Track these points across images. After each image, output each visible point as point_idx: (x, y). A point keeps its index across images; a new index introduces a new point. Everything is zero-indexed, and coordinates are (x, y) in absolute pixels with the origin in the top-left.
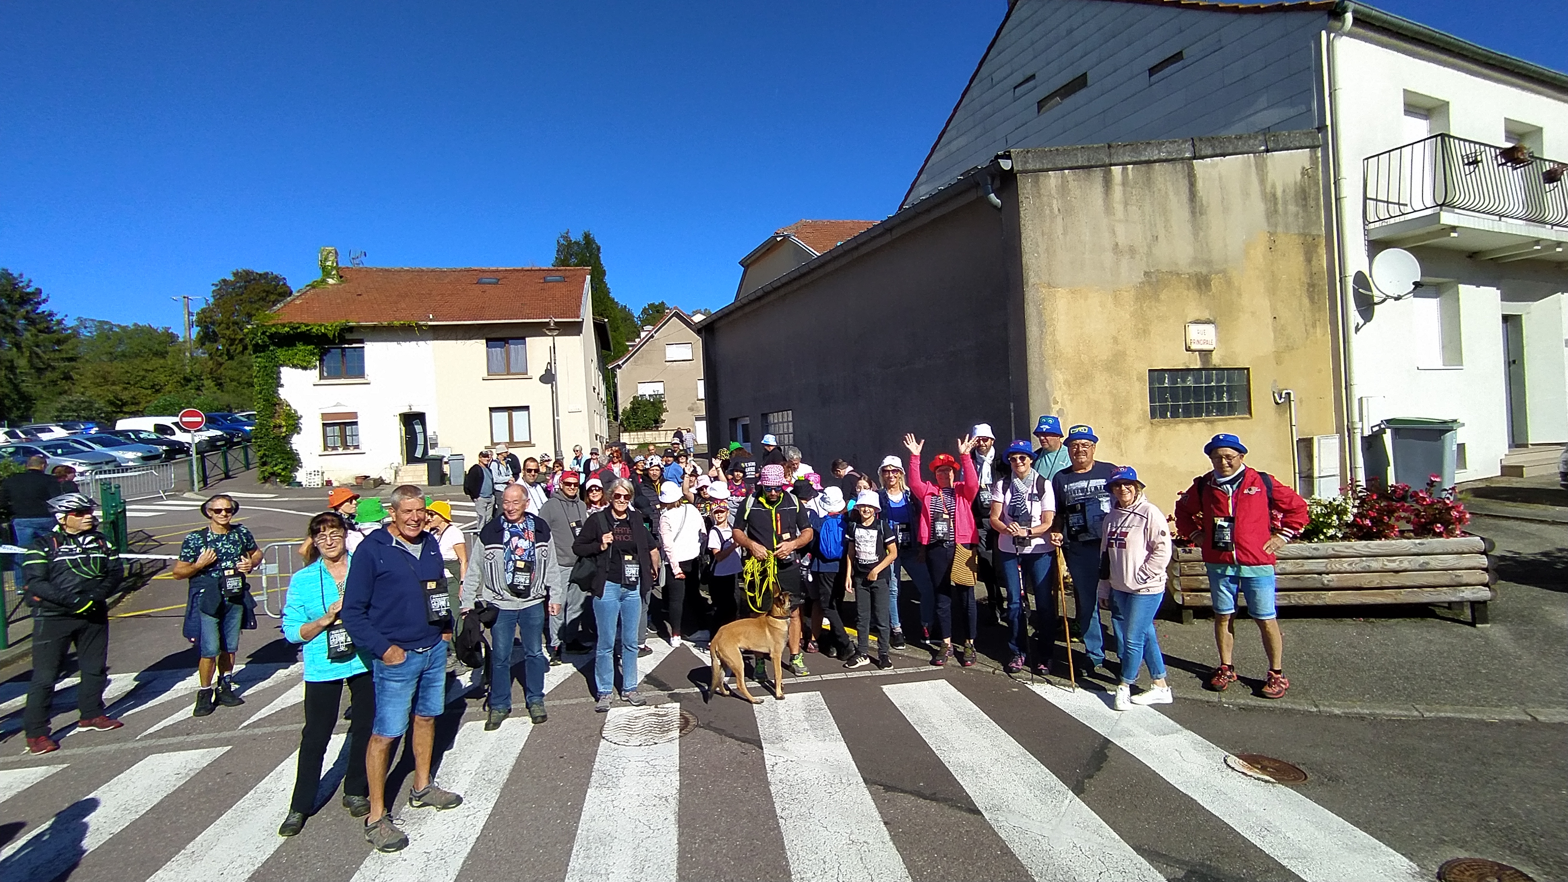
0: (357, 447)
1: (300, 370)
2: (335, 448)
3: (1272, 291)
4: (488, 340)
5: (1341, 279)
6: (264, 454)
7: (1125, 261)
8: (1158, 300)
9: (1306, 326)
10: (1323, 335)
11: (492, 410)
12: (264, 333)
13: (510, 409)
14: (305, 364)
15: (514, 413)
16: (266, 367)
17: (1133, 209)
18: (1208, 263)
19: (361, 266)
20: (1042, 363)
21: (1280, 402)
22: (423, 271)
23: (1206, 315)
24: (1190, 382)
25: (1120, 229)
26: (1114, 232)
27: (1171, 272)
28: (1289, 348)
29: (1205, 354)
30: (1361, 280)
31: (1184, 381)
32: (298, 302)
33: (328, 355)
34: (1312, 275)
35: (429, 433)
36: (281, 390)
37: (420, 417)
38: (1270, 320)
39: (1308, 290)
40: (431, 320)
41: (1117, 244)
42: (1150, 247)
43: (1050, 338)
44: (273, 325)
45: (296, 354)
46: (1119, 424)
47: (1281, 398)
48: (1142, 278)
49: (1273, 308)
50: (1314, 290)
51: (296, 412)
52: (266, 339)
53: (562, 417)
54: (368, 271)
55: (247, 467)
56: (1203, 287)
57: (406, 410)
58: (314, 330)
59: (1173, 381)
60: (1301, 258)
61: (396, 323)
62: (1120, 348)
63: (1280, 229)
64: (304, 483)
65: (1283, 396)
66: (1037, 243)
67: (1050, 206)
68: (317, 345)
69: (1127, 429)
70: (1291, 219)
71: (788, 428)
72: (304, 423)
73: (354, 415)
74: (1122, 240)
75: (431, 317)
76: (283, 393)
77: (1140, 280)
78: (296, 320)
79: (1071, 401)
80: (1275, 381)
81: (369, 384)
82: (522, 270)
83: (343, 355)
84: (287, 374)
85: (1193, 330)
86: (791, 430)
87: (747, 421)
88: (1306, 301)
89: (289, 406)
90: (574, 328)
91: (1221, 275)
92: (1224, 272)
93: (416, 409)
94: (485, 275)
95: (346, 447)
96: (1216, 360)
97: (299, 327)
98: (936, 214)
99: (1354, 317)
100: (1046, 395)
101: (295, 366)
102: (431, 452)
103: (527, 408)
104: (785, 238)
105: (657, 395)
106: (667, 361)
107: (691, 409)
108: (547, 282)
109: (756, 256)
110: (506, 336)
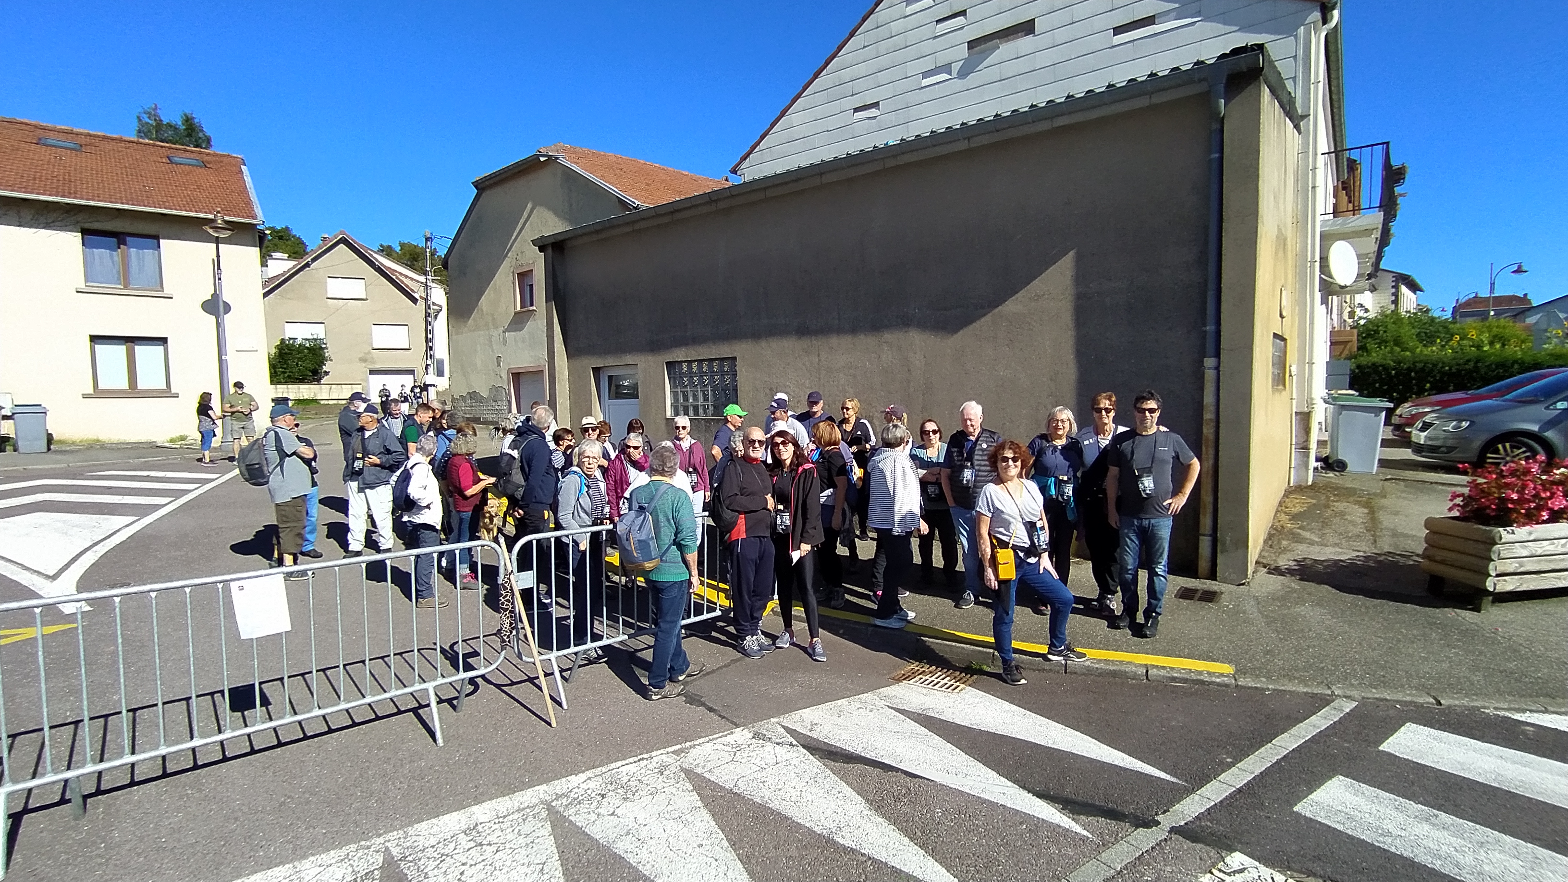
4: (86, 234)
5: (1311, 263)
11: (95, 339)
13: (130, 341)
15: (138, 349)
18: (1286, 226)
23: (1285, 281)
29: (1283, 321)
42: (1279, 199)
56: (1285, 251)
82: (121, 140)
85: (1284, 295)
90: (243, 234)
91: (1287, 242)
92: (1288, 239)
94: (50, 134)
96: (1284, 329)
103: (163, 341)
104: (552, 160)
105: (316, 340)
106: (328, 298)
107: (363, 360)
108: (177, 164)
109: (504, 176)
110: (121, 230)
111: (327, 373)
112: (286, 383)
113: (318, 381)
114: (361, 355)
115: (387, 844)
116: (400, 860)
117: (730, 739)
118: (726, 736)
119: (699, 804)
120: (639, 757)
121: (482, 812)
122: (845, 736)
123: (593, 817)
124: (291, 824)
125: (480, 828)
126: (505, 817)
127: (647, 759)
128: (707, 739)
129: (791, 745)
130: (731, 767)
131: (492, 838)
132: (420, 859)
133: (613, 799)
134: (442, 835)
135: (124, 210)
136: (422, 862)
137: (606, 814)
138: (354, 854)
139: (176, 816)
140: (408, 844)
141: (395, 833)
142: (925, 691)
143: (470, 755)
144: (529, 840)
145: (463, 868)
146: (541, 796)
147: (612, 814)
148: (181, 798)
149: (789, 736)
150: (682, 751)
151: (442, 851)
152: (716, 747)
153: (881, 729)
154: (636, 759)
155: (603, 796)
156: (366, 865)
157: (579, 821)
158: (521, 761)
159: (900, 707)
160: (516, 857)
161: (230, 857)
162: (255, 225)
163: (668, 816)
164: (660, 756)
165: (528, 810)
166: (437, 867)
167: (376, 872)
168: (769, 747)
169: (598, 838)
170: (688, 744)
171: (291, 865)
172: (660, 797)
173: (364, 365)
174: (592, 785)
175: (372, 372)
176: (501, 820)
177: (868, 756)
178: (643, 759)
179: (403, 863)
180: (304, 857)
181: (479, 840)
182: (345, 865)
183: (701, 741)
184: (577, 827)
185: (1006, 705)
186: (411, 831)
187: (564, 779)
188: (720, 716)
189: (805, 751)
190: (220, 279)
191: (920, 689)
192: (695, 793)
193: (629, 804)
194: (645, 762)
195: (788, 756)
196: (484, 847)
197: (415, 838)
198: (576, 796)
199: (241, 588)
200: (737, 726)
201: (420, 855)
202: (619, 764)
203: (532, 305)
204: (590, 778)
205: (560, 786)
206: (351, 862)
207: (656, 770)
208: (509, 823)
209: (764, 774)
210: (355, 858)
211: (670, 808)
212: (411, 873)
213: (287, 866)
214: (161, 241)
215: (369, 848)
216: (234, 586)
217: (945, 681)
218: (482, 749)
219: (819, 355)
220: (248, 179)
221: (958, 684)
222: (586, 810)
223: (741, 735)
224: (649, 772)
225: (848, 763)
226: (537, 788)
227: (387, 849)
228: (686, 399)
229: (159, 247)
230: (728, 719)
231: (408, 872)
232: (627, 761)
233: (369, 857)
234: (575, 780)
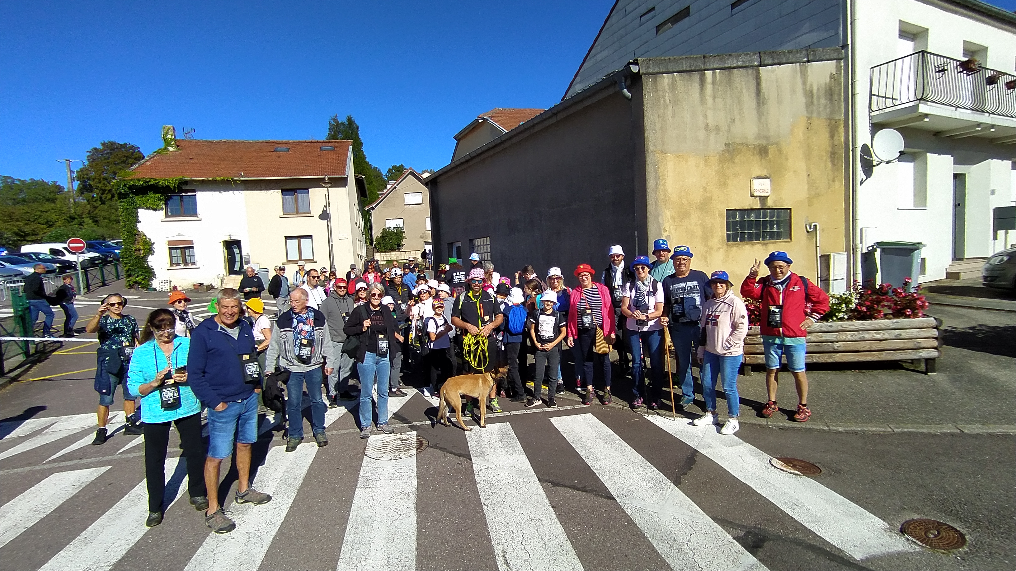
0: (194, 264)
1: (152, 211)
2: (178, 265)
3: (808, 156)
4: (283, 191)
5: (853, 149)
6: (129, 269)
7: (713, 136)
8: (733, 162)
9: (829, 180)
10: (839, 186)
11: (287, 238)
12: (125, 185)
13: (299, 237)
14: (155, 207)
15: (302, 240)
16: (128, 209)
17: (719, 100)
18: (767, 138)
19: (192, 138)
20: (656, 204)
21: (810, 231)
22: (235, 142)
23: (764, 173)
24: (753, 218)
25: (710, 114)
26: (705, 116)
27: (743, 144)
28: (818, 195)
29: (763, 199)
30: (866, 150)
31: (749, 216)
32: (148, 164)
33: (171, 201)
34: (833, 146)
35: (244, 254)
36: (139, 225)
37: (237, 243)
38: (806, 176)
39: (831, 156)
40: (242, 177)
41: (708, 125)
42: (729, 127)
43: (662, 187)
44: (131, 180)
45: (148, 200)
46: (706, 246)
47: (810, 228)
48: (724, 148)
49: (808, 168)
50: (834, 157)
51: (150, 240)
52: (127, 189)
54: (197, 142)
55: (118, 277)
56: (764, 155)
57: (227, 238)
58: (160, 183)
59: (742, 217)
60: (827, 135)
61: (218, 178)
62: (708, 194)
63: (814, 115)
64: (158, 289)
65: (812, 227)
66: (655, 123)
67: (664, 97)
68: (163, 193)
69: (711, 249)
70: (821, 109)
71: (487, 250)
72: (156, 247)
73: (191, 242)
74: (711, 122)
75: (243, 174)
76: (141, 227)
77: (722, 149)
78: (148, 176)
79: (675, 230)
80: (807, 217)
81: (200, 220)
82: (305, 142)
83: (182, 201)
84: (143, 214)
85: (756, 183)
86: (489, 251)
87: (459, 244)
88: (829, 164)
89: (145, 236)
90: (342, 182)
91: (775, 146)
92: (777, 144)
93: (234, 238)
94: (280, 145)
95: (186, 263)
96: (770, 203)
97: (150, 181)
98: (586, 103)
99: (860, 175)
100: (659, 225)
101: (148, 208)
102: (245, 267)
103: (310, 237)
104: (485, 121)
105: (399, 228)
106: (405, 205)
108: (323, 151)
109: (465, 131)
110: (295, 187)
111: (403, 245)
112: (385, 252)
113: (399, 250)
114: (421, 235)
135: (296, 179)
190: (328, 203)
214: (309, 189)
229: (309, 193)
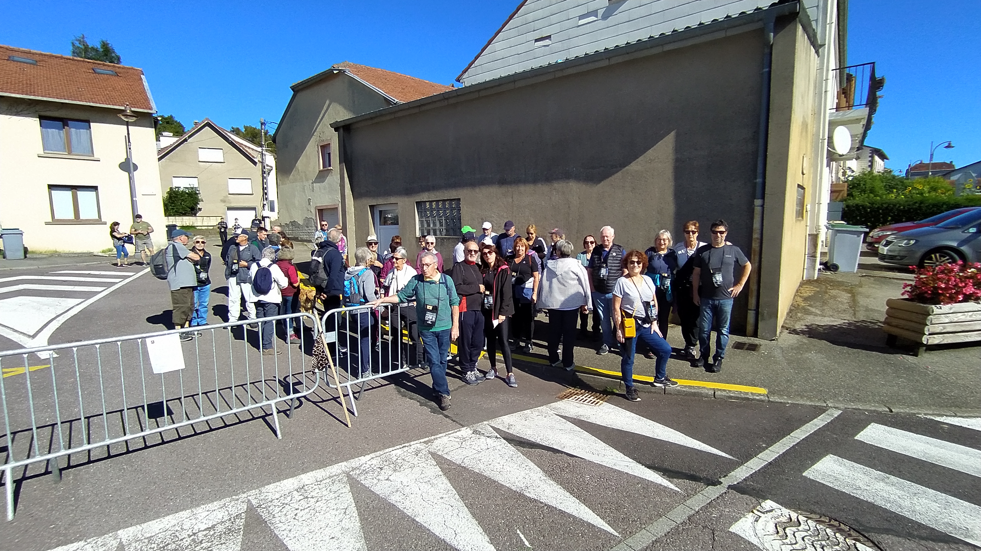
4: (42, 119)
5: (822, 140)
8: (802, 136)
11: (51, 187)
13: (74, 188)
15: (79, 192)
21: (806, 211)
29: (803, 177)
46: (793, 219)
47: (807, 208)
53: (139, 198)
69: (793, 223)
77: (802, 120)
82: (62, 58)
90: (145, 120)
94: (17, 54)
103: (95, 188)
104: (341, 72)
105: (192, 188)
106: (199, 162)
107: (223, 201)
108: (99, 73)
109: (309, 83)
110: (65, 117)
111: (200, 209)
112: (174, 215)
113: (195, 215)
114: (222, 198)
115: (249, 498)
116: (257, 507)
117: (459, 434)
118: (456, 432)
119: (441, 473)
120: (403, 445)
121: (307, 478)
122: (529, 432)
123: (375, 481)
124: (189, 486)
125: (306, 488)
126: (321, 481)
127: (408, 446)
128: (444, 434)
129: (496, 437)
130: (460, 451)
131: (314, 494)
132: (270, 507)
133: (387, 471)
134: (283, 492)
135: (66, 103)
136: (271, 508)
137: (383, 479)
138: (229, 504)
139: (118, 481)
140: (262, 498)
141: (254, 491)
142: (578, 405)
143: (298, 444)
144: (336, 495)
145: (297, 511)
146: (343, 469)
147: (387, 479)
148: (120, 470)
149: (495, 432)
150: (429, 441)
151: (283, 502)
152: (450, 439)
153: (552, 428)
154: (401, 446)
155: (381, 469)
156: (236, 510)
157: (367, 483)
158: (330, 447)
159: (563, 414)
160: (329, 505)
161: (152, 506)
162: (152, 114)
163: (421, 481)
164: (416, 445)
165: (335, 477)
166: (280, 511)
167: (243, 514)
168: (483, 439)
169: (379, 493)
170: (433, 437)
171: (190, 511)
172: (416, 469)
173: (223, 204)
174: (374, 462)
175: (229, 209)
176: (319, 483)
177: (544, 444)
178: (405, 446)
179: (259, 509)
180: (198, 506)
181: (306, 495)
182: (223, 510)
183: (441, 435)
184: (366, 487)
185: (628, 413)
186: (263, 489)
187: (357, 459)
188: (452, 420)
189: (505, 441)
190: (130, 149)
191: (575, 404)
192: (438, 467)
193: (397, 473)
194: (407, 448)
195: (495, 444)
196: (309, 499)
197: (266, 494)
198: (365, 469)
199: (153, 342)
200: (463, 426)
201: (269, 504)
202: (391, 449)
203: (330, 166)
204: (372, 458)
205: (355, 462)
206: (227, 508)
207: (414, 453)
208: (324, 485)
209: (480, 455)
210: (230, 506)
211: (423, 476)
212: (264, 515)
213: (188, 511)
214: (91, 124)
215: (238, 500)
216: (148, 341)
217: (591, 399)
218: (306, 440)
219: (512, 198)
220: (146, 84)
221: (598, 400)
222: (371, 477)
223: (465, 432)
224: (409, 454)
225: (531, 448)
226: (340, 464)
227: (249, 500)
228: (429, 225)
229: (90, 128)
230: (457, 422)
231: (263, 514)
232: (395, 448)
233: (238, 506)
234: (363, 459)
